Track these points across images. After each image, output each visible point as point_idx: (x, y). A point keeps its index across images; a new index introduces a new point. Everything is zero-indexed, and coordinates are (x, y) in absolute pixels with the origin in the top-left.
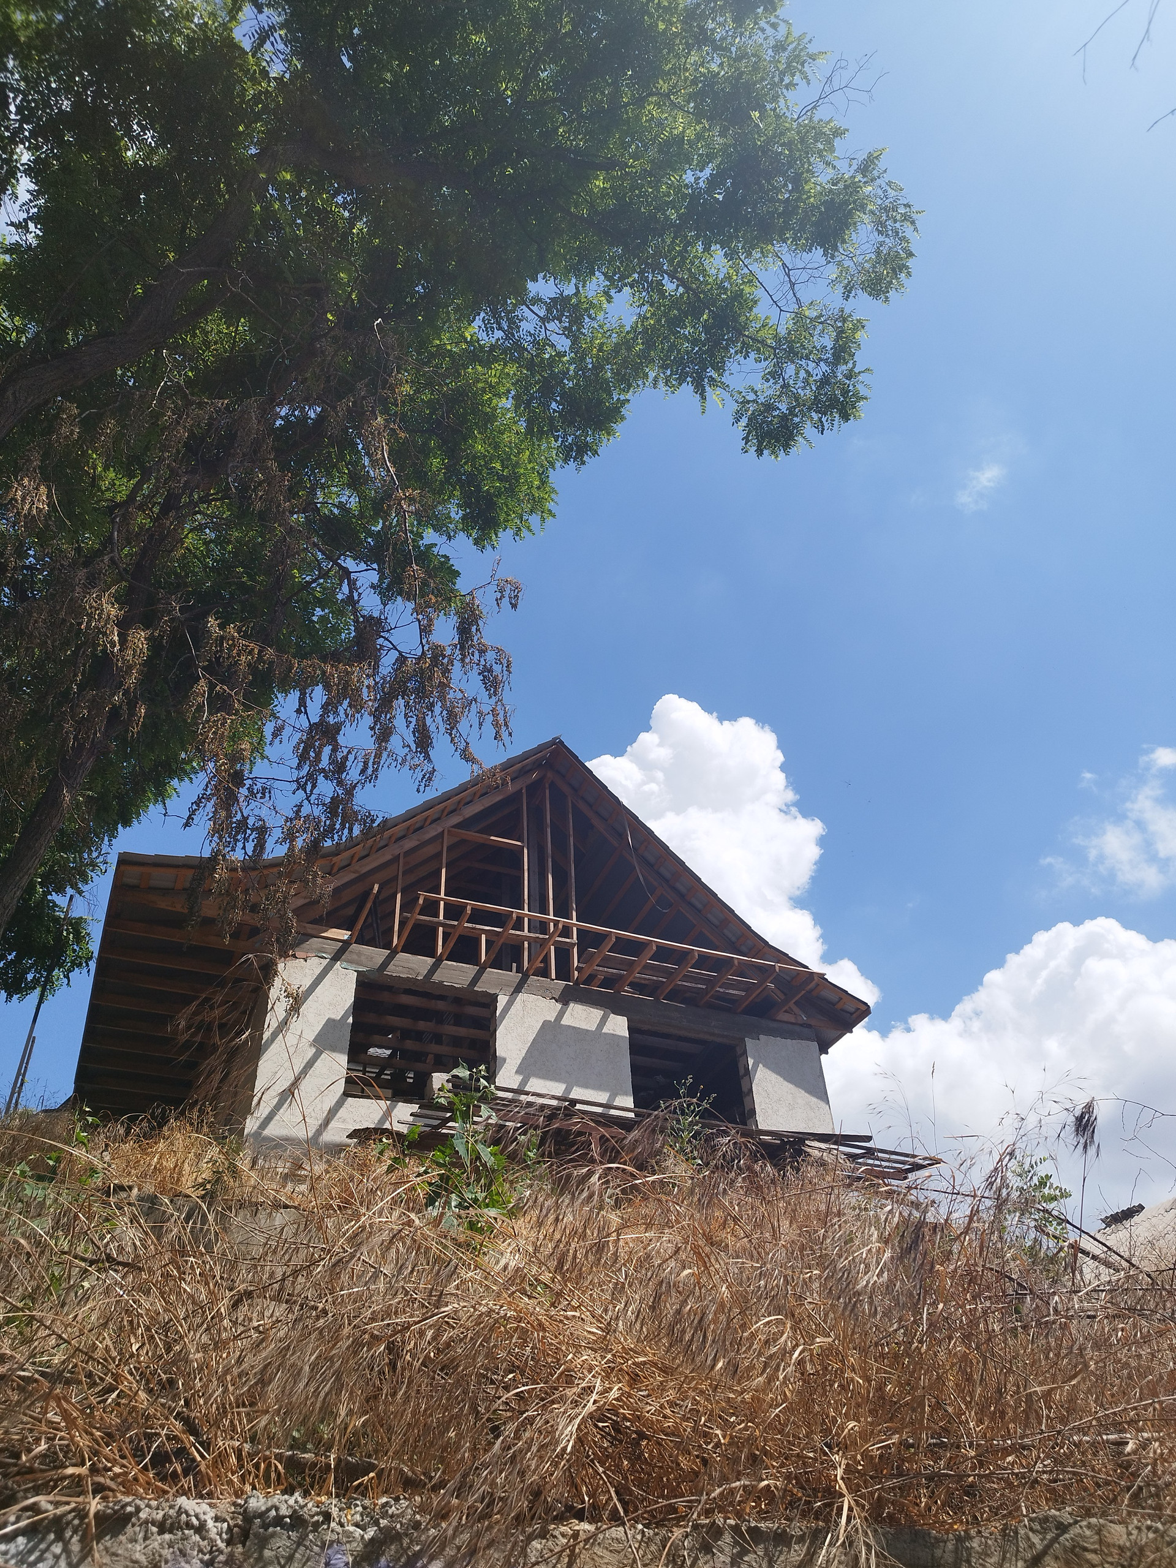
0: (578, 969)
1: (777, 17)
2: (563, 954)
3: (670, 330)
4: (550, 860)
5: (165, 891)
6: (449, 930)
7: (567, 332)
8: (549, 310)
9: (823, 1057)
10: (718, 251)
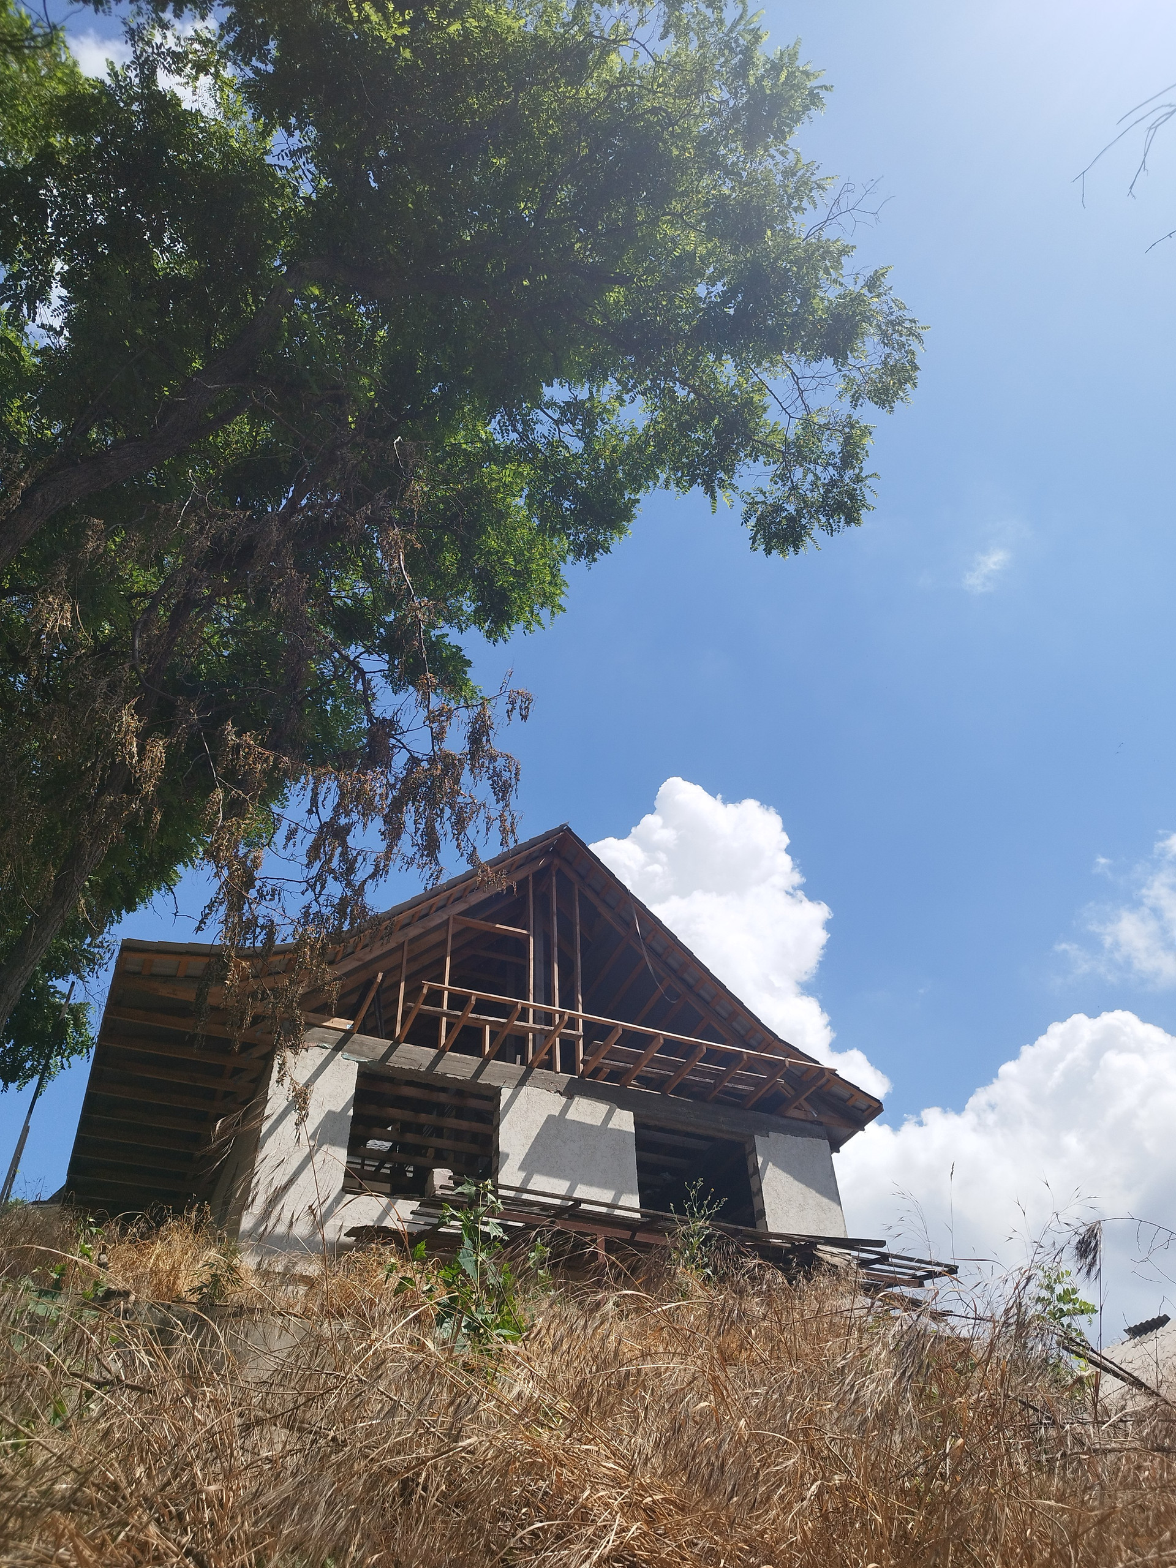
0: (584, 1062)
1: (786, 146)
2: (569, 1047)
3: (681, 434)
4: (556, 949)
5: (167, 978)
6: (452, 1020)
7: (581, 434)
8: (563, 413)
9: (834, 1155)
10: (729, 363)
